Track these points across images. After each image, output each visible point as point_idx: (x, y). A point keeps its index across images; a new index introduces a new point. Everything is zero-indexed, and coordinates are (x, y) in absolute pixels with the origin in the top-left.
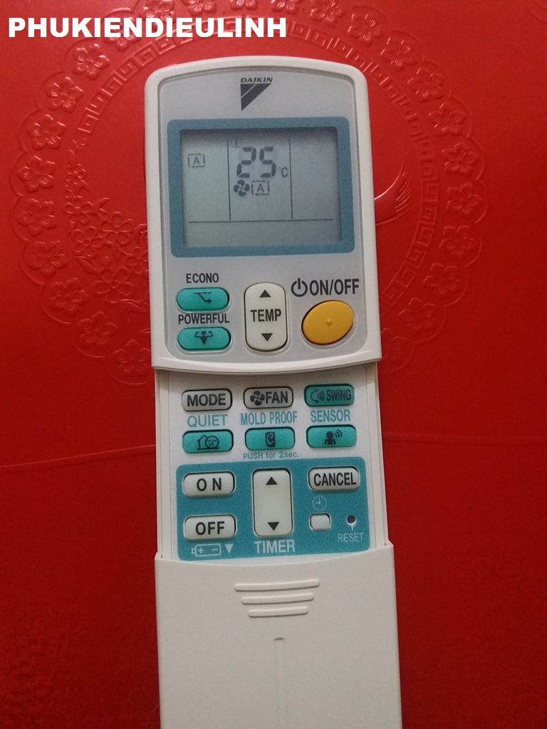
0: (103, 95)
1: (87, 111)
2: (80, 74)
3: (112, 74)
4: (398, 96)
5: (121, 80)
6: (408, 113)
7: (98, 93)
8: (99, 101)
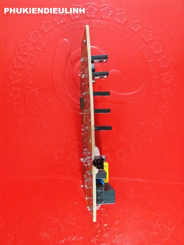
0: (39, 50)
1: (33, 56)
2: (30, 42)
3: (42, 42)
4: (146, 53)
5: (45, 45)
6: (149, 60)
7: (37, 49)
8: (36, 52)
